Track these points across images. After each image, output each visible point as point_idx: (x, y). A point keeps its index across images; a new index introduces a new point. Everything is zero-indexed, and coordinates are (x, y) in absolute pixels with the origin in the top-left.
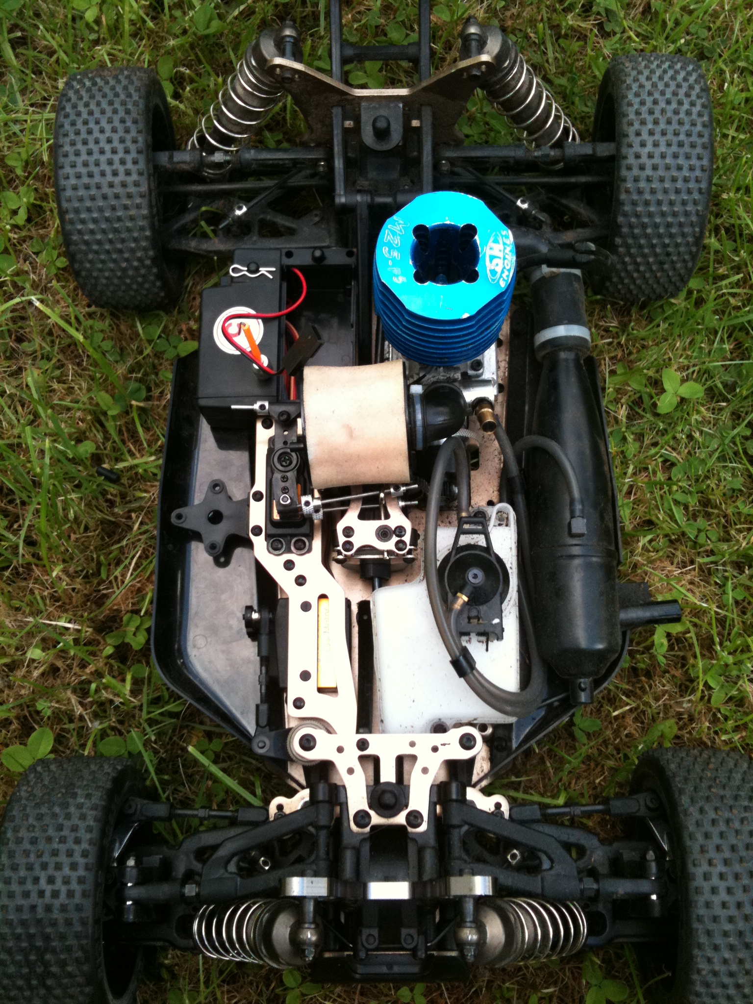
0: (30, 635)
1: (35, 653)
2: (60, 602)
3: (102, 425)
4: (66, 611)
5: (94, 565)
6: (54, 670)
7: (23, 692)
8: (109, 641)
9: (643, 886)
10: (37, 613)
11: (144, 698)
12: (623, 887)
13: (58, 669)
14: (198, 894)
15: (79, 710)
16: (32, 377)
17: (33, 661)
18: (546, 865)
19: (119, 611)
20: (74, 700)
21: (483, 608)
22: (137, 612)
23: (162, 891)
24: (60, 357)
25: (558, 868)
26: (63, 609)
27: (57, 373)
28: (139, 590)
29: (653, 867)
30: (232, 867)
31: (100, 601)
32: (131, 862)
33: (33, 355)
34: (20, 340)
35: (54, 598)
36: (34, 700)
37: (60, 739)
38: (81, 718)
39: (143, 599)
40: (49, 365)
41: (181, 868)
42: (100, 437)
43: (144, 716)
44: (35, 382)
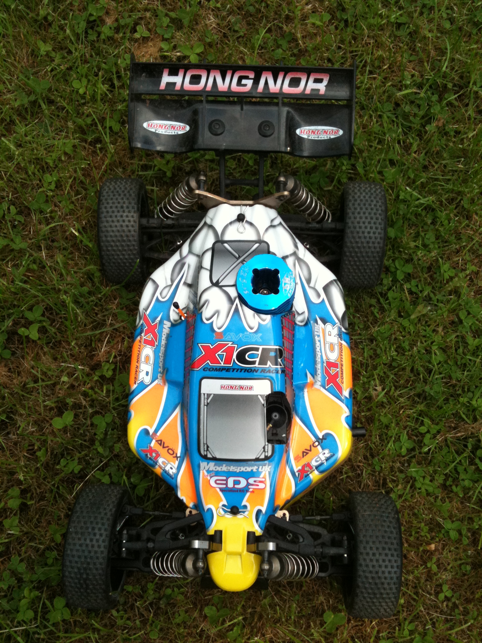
0: (62, 371)
1: (65, 379)
2: (75, 358)
3: (91, 279)
4: (77, 361)
5: (89, 341)
6: (72, 387)
7: (60, 395)
8: (97, 373)
9: (341, 551)
10: (65, 362)
11: (111, 398)
12: (333, 551)
13: (74, 386)
14: (154, 547)
15: (84, 403)
16: (59, 258)
17: (64, 382)
18: (301, 540)
19: (100, 361)
20: (82, 398)
21: (279, 430)
22: (108, 362)
23: (138, 545)
24: (71, 249)
25: (306, 542)
26: (76, 360)
27: (70, 256)
28: (109, 352)
29: (346, 542)
30: (168, 536)
31: (92, 357)
32: (125, 532)
33: (59, 248)
34: (53, 241)
35: (72, 355)
36: (64, 399)
37: (76, 416)
38: (85, 407)
39: (111, 356)
40: (66, 253)
41: (145, 536)
42: (90, 285)
43: (112, 406)
44: (61, 260)
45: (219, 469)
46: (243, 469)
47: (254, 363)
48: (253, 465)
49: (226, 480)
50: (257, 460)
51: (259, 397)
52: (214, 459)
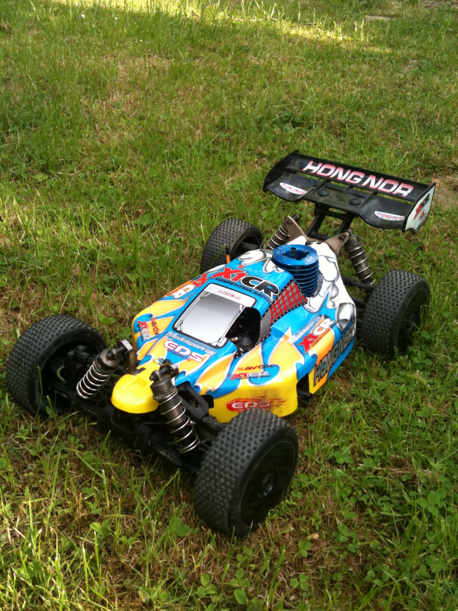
45: (178, 338)
46: (194, 345)
47: (253, 286)
48: (204, 347)
49: (177, 347)
50: (209, 345)
51: (241, 306)
52: (180, 332)
